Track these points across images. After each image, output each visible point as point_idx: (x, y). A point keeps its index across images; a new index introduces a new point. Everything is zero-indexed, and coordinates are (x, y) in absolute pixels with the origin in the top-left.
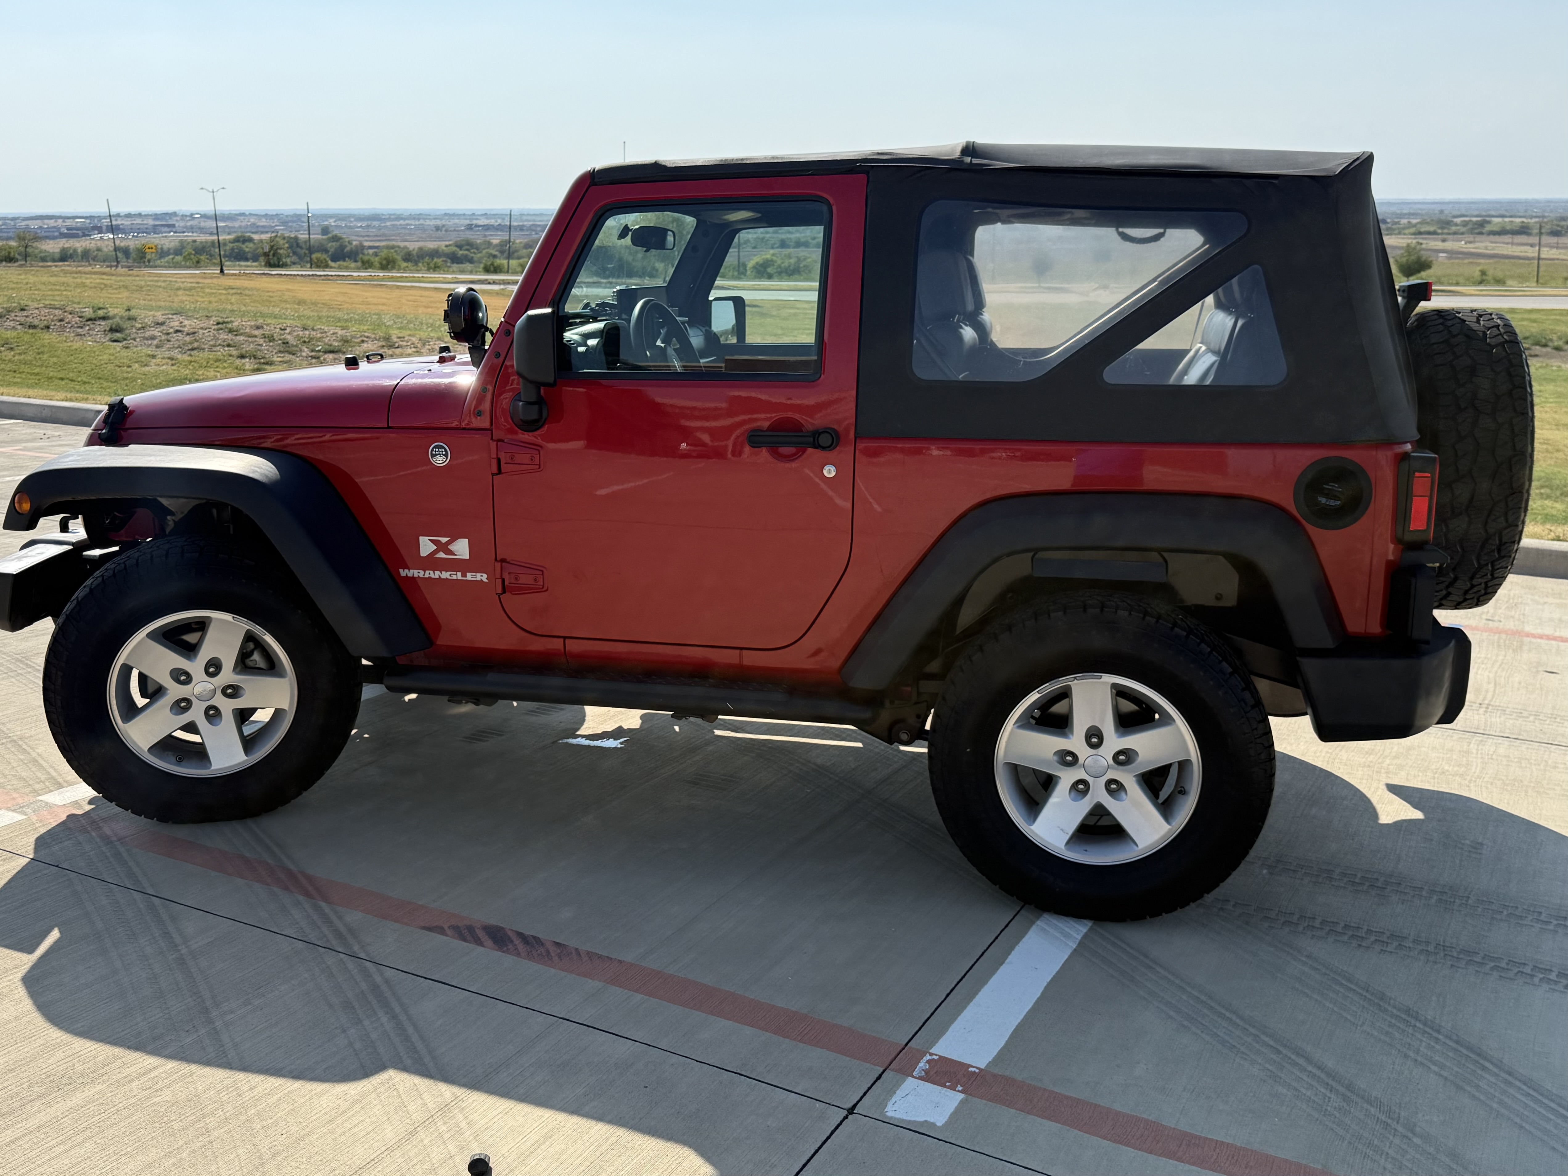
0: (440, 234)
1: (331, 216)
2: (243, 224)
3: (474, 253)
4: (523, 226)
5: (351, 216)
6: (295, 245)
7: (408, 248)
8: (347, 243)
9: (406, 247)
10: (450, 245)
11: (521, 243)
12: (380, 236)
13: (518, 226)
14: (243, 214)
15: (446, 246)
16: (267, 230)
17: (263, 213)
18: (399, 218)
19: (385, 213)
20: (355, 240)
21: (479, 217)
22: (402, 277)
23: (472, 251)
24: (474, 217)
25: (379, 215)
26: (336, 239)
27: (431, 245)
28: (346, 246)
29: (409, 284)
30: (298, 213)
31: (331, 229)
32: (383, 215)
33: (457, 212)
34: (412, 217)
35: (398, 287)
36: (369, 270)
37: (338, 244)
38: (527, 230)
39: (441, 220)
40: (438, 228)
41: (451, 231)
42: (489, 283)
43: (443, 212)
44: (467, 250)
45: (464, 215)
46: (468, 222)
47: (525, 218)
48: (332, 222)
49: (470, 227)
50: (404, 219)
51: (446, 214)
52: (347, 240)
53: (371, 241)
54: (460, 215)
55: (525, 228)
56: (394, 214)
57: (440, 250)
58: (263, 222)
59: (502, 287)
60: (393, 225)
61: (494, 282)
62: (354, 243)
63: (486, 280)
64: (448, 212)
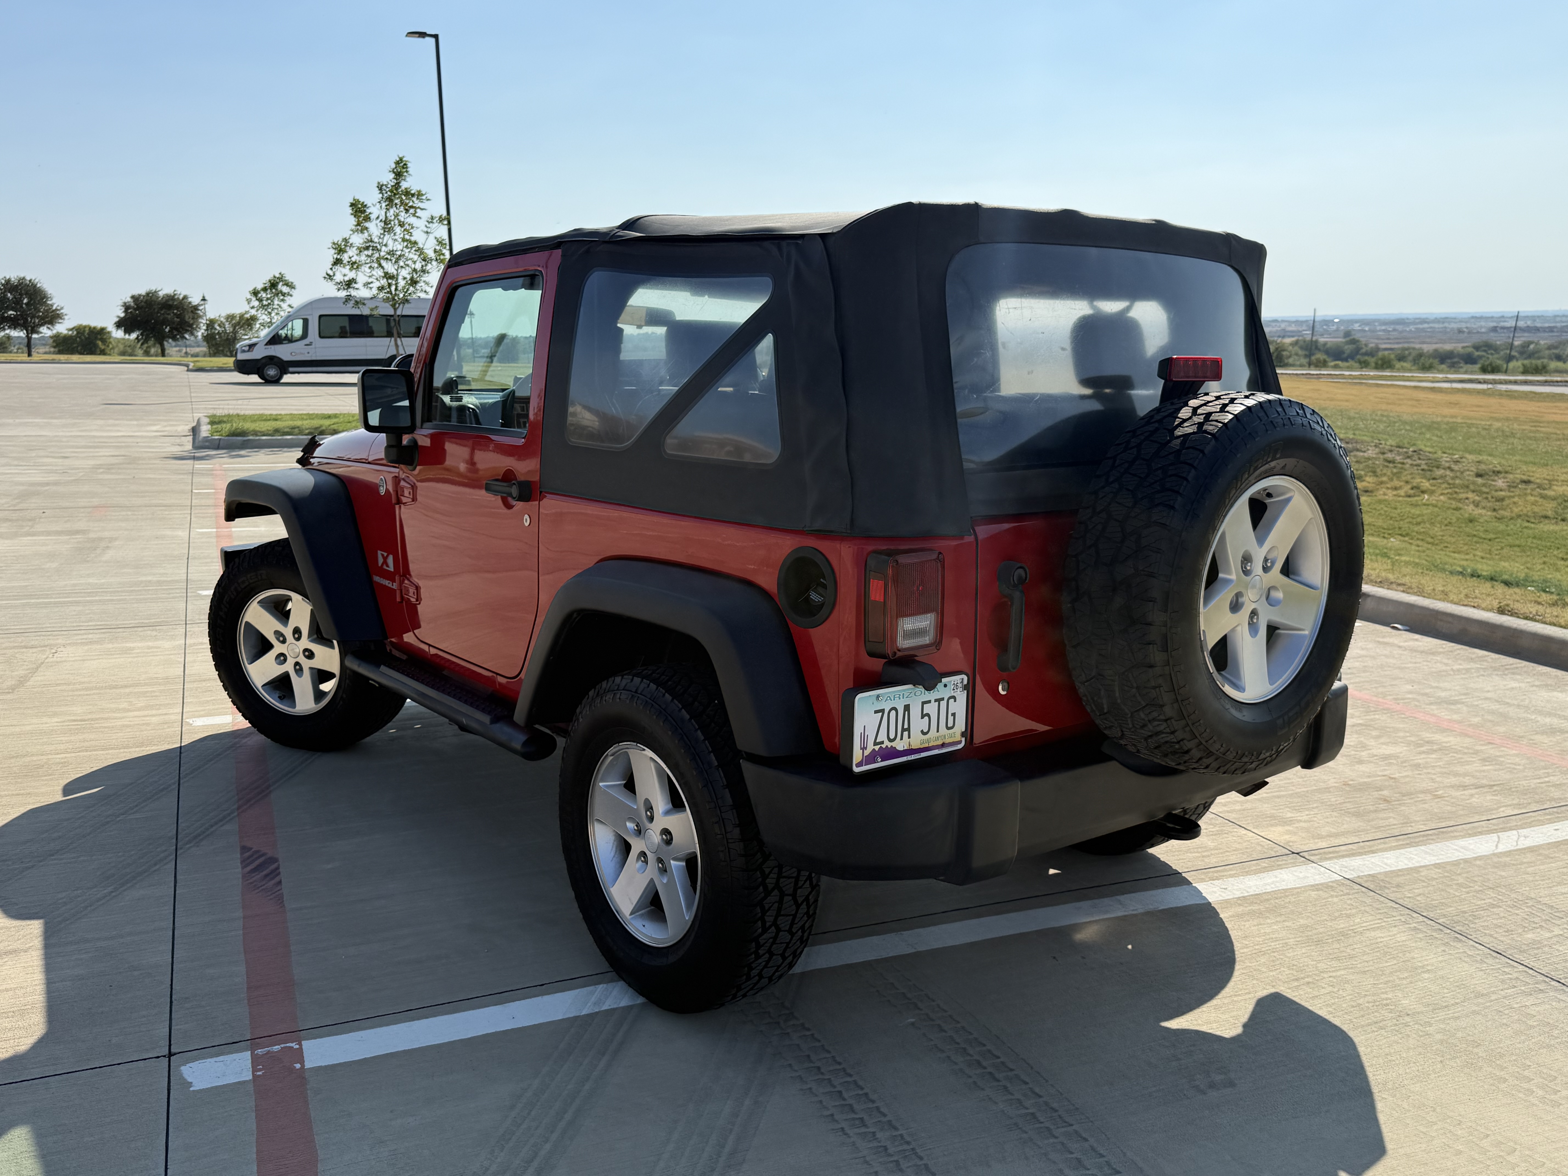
0: (1461, 336)
1: (1356, 321)
2: (1274, 329)
3: (1492, 354)
4: (1554, 327)
5: (1374, 321)
6: (1314, 347)
7: (1423, 350)
8: (1363, 346)
9: (1421, 349)
10: (1467, 347)
11: (1545, 344)
12: (1400, 339)
13: (1549, 327)
14: (1276, 321)
15: (1463, 347)
16: (1294, 334)
17: (1294, 319)
18: (1424, 321)
19: (1410, 317)
20: (1372, 343)
21: (1507, 320)
22: (1392, 376)
23: (1489, 352)
24: (1503, 319)
25: (1403, 319)
26: (1354, 342)
27: (1448, 347)
28: (1362, 348)
29: (1389, 383)
30: (1327, 318)
31: (1353, 333)
32: (1408, 319)
33: (1485, 315)
34: (1437, 321)
35: (1378, 385)
36: (1364, 370)
37: (1354, 346)
38: (1558, 332)
39: (1466, 322)
40: (1460, 331)
41: (1474, 333)
42: (1480, 382)
43: (1470, 316)
44: (1485, 351)
45: (1492, 317)
46: (1495, 324)
47: (1558, 319)
48: (1356, 326)
49: (1494, 329)
50: (1428, 323)
51: (1473, 317)
52: (1364, 343)
53: (1390, 343)
54: (1489, 318)
55: (1555, 330)
56: (1419, 318)
57: (1455, 352)
58: (1293, 328)
59: (1490, 386)
60: (1416, 328)
61: (1485, 382)
62: (1371, 345)
63: (1477, 379)
64: (1474, 315)
